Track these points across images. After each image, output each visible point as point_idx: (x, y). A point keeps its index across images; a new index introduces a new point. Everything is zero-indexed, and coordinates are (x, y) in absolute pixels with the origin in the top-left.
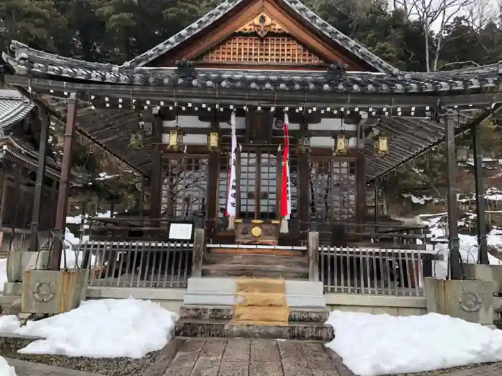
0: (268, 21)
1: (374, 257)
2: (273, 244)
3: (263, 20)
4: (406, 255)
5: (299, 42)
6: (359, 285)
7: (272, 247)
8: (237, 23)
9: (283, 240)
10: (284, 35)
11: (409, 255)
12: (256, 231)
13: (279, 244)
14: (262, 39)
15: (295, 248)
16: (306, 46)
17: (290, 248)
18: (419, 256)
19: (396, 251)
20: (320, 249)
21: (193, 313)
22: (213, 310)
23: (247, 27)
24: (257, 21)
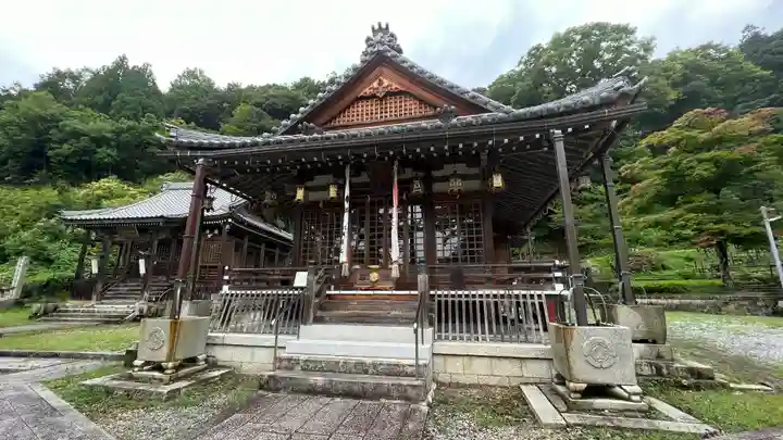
0: (386, 83)
1: (492, 300)
2: (391, 289)
3: (380, 83)
4: (528, 297)
5: (415, 98)
6: (476, 332)
7: (390, 292)
8: (358, 90)
9: (399, 285)
10: (400, 93)
11: (532, 296)
12: (374, 276)
13: (396, 289)
14: (381, 100)
15: (412, 292)
16: (422, 101)
17: (407, 292)
18: (543, 297)
19: (516, 292)
20: (432, 292)
21: (285, 363)
22: (306, 361)
23: (367, 91)
24: (375, 84)
